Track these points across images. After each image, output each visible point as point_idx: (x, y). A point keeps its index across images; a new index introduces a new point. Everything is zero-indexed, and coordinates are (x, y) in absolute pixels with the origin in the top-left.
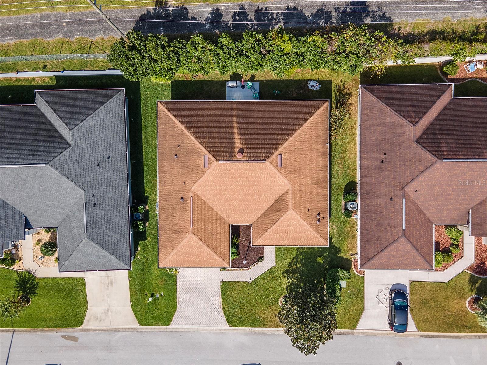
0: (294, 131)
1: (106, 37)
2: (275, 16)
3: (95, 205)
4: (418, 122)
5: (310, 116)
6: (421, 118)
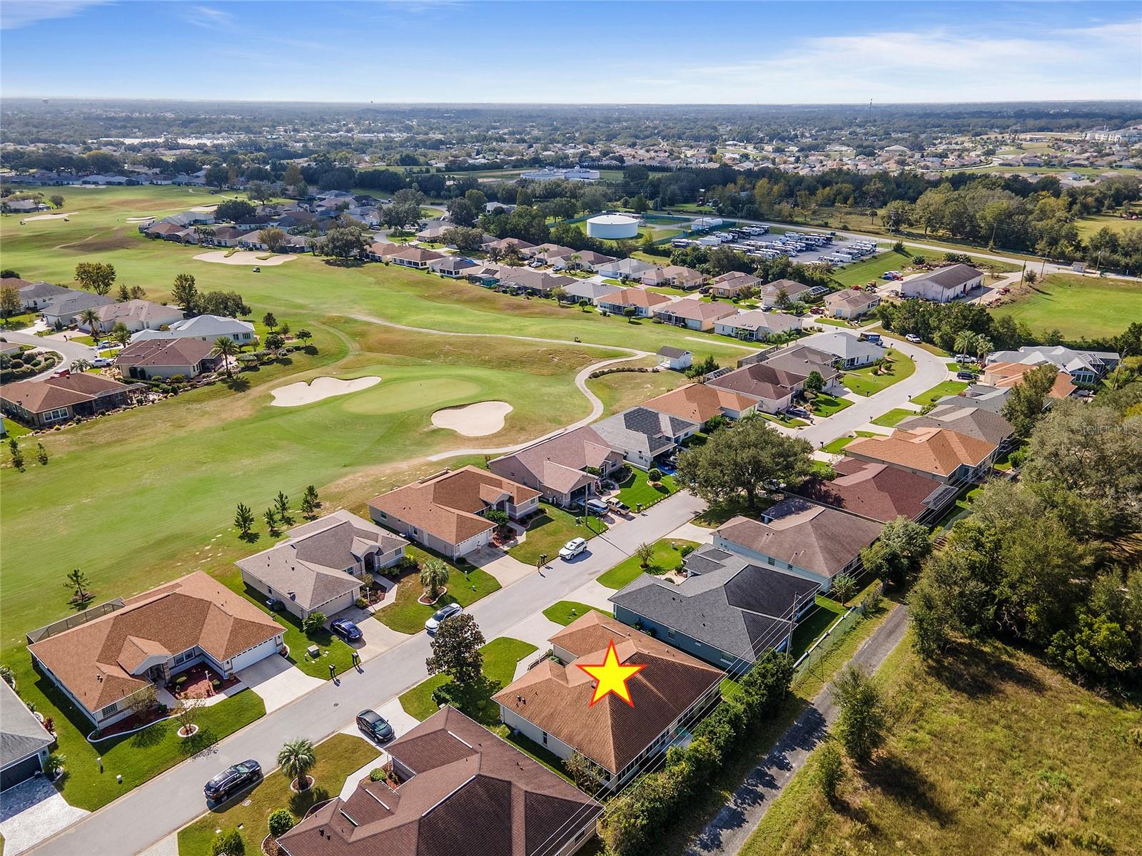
0: (613, 719)
1: (821, 691)
2: (745, 806)
3: (674, 599)
4: (526, 799)
5: (614, 743)
6: (526, 805)
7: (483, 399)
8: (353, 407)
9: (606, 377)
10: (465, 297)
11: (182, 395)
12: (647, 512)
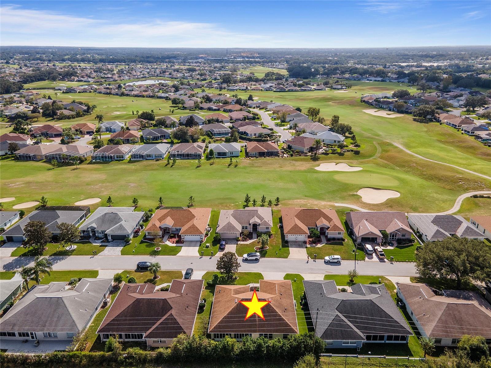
4: (169, 315)
6: (166, 318)
7: (391, 189)
8: (337, 177)
9: (481, 199)
10: (464, 145)
11: (293, 157)
12: (395, 263)
